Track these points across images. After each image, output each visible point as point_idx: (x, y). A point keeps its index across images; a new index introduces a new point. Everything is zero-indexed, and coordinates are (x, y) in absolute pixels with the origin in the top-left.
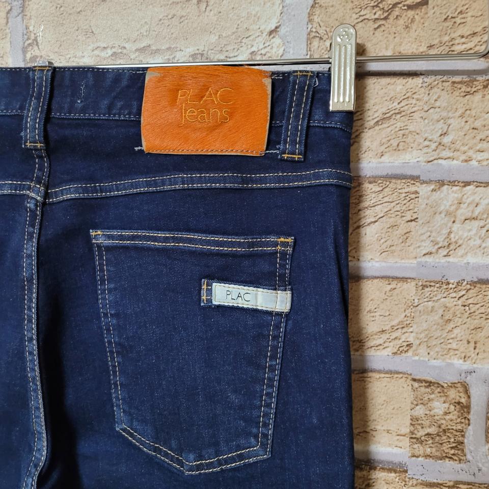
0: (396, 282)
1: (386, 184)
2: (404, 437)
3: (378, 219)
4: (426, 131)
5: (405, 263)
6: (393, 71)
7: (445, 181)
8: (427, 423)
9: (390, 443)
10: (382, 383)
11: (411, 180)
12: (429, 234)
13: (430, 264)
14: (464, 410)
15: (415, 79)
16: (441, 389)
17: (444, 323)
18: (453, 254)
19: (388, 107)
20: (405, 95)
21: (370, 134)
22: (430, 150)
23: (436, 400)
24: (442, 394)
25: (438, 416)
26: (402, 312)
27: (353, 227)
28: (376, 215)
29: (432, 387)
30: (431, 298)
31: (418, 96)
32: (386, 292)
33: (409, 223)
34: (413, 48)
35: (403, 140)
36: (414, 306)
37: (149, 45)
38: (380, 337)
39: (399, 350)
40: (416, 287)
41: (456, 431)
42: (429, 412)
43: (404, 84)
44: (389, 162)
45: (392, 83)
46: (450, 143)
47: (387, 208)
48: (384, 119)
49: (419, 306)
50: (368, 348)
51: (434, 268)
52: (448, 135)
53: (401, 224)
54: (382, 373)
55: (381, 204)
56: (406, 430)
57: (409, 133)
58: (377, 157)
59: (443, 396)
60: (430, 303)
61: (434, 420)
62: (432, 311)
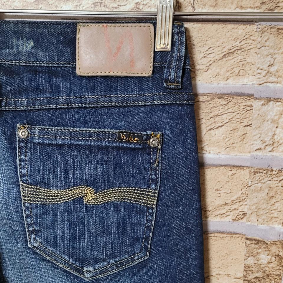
0: (236, 169)
1: (230, 100)
2: (239, 280)
3: (224, 124)
4: (258, 63)
5: (242, 156)
7: (271, 98)
8: (255, 269)
10: (224, 241)
11: (248, 98)
12: (259, 135)
13: (260, 156)
14: (281, 261)
15: (252, 25)
16: (265, 246)
17: (269, 199)
18: (276, 150)
19: (233, 44)
20: (244, 37)
21: (220, 64)
22: (261, 76)
23: (262, 253)
24: (266, 249)
25: (263, 264)
26: (240, 191)
27: (206, 129)
28: (223, 121)
29: (260, 244)
30: (260, 181)
31: (253, 38)
32: (229, 176)
33: (246, 127)
34: (251, 4)
35: (242, 69)
36: (248, 187)
38: (223, 208)
39: (237, 218)
40: (250, 173)
41: (276, 275)
42: (257, 262)
43: (244, 28)
45: (236, 28)
46: (275, 72)
47: (231, 116)
48: (230, 53)
49: (252, 186)
50: (215, 216)
51: (263, 159)
52: (274, 66)
53: (240, 128)
54: (225, 233)
55: (226, 113)
56: (241, 274)
57: (247, 64)
58: (224, 80)
59: (267, 251)
60: (259, 184)
61: (261, 267)
62: (260, 190)
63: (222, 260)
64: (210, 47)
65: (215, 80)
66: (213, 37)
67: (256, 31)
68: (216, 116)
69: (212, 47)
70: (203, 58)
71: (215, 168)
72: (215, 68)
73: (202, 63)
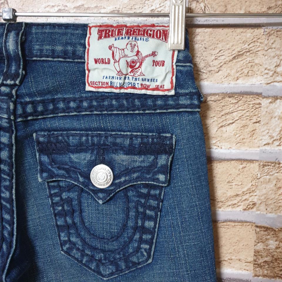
0: (246, 163)
1: (240, 98)
2: (250, 264)
3: (235, 121)
4: (266, 64)
5: (252, 150)
6: (245, 24)
7: (278, 97)
8: (265, 254)
9: (241, 267)
10: (236, 229)
11: (257, 96)
12: (267, 131)
13: (268, 151)
15: (259, 29)
16: (274, 232)
17: (277, 190)
19: (242, 47)
20: (252, 40)
21: (230, 65)
22: (268, 76)
23: (271, 239)
24: (275, 236)
25: (272, 249)
26: (250, 182)
27: (218, 126)
28: (233, 118)
29: (268, 231)
30: (268, 173)
31: (261, 41)
32: (239, 169)
33: (255, 124)
34: (258, 9)
35: (250, 69)
36: (257, 179)
37: (83, 4)
38: (235, 199)
39: (247, 207)
40: (259, 166)
42: (266, 247)
43: (252, 32)
44: (242, 84)
45: (244, 32)
47: (241, 114)
48: (239, 55)
49: (261, 178)
50: (227, 206)
51: (271, 153)
52: (280, 66)
53: (249, 124)
54: (236, 222)
55: (237, 111)
56: (251, 259)
57: (255, 65)
58: (234, 80)
59: (275, 237)
60: (268, 176)
61: (269, 252)
62: (269, 182)
63: (233, 246)
64: (220, 50)
65: (226, 81)
66: (224, 41)
67: (264, 34)
68: (227, 114)
69: (223, 50)
70: (214, 60)
71: (227, 162)
72: (225, 69)
73: (213, 65)
